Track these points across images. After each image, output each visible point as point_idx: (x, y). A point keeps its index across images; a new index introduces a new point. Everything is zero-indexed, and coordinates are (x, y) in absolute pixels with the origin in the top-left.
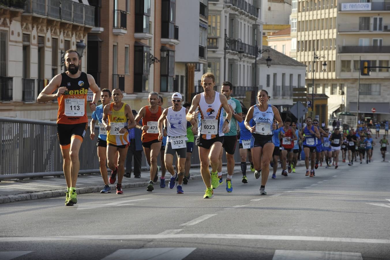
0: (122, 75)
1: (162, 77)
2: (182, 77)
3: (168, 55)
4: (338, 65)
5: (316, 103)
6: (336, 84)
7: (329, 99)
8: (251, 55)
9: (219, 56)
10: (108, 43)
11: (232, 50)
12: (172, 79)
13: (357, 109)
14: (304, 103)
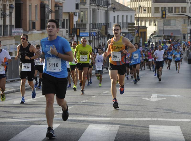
0: (34, 21)
2: (67, 20)
3: (59, 9)
4: (153, 9)
5: (140, 31)
6: (152, 20)
7: (147, 29)
8: (104, 6)
9: (87, 7)
10: (26, 4)
11: (94, 4)
12: (61, 21)
13: (163, 33)
14: (134, 31)
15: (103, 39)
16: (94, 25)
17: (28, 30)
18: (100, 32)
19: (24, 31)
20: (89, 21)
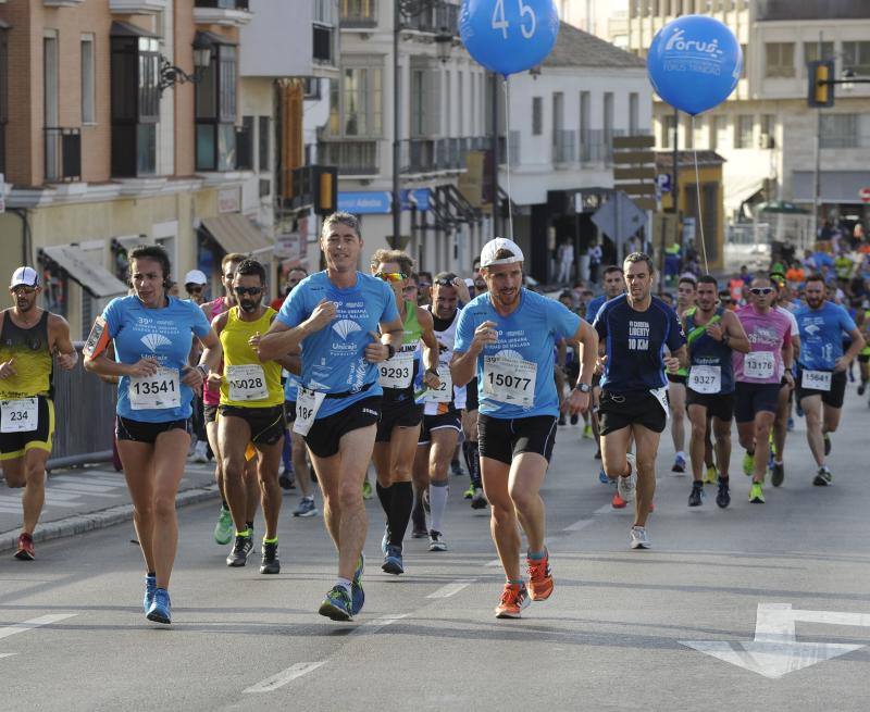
0: (71, 130)
1: (200, 127)
3: (215, 58)
4: (758, 59)
5: (683, 179)
6: (752, 117)
7: (726, 167)
9: (380, 49)
10: (27, 34)
11: (421, 29)
12: (230, 128)
13: (814, 193)
14: (647, 181)
15: (471, 226)
16: (424, 151)
17: (37, 179)
18: (456, 191)
19: (13, 188)
20: (389, 126)
